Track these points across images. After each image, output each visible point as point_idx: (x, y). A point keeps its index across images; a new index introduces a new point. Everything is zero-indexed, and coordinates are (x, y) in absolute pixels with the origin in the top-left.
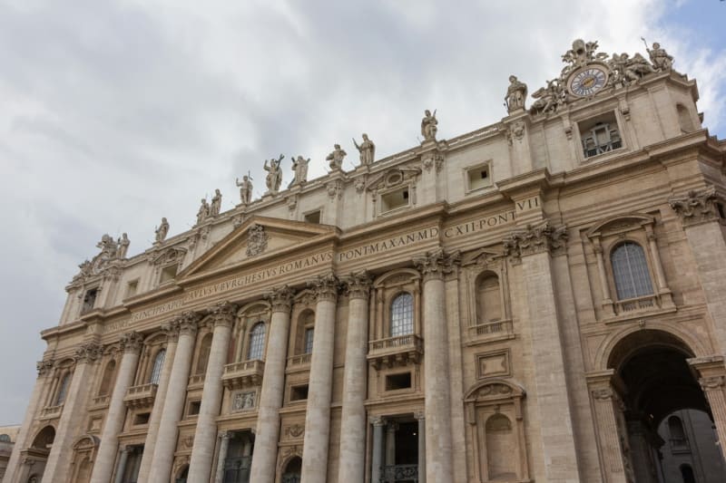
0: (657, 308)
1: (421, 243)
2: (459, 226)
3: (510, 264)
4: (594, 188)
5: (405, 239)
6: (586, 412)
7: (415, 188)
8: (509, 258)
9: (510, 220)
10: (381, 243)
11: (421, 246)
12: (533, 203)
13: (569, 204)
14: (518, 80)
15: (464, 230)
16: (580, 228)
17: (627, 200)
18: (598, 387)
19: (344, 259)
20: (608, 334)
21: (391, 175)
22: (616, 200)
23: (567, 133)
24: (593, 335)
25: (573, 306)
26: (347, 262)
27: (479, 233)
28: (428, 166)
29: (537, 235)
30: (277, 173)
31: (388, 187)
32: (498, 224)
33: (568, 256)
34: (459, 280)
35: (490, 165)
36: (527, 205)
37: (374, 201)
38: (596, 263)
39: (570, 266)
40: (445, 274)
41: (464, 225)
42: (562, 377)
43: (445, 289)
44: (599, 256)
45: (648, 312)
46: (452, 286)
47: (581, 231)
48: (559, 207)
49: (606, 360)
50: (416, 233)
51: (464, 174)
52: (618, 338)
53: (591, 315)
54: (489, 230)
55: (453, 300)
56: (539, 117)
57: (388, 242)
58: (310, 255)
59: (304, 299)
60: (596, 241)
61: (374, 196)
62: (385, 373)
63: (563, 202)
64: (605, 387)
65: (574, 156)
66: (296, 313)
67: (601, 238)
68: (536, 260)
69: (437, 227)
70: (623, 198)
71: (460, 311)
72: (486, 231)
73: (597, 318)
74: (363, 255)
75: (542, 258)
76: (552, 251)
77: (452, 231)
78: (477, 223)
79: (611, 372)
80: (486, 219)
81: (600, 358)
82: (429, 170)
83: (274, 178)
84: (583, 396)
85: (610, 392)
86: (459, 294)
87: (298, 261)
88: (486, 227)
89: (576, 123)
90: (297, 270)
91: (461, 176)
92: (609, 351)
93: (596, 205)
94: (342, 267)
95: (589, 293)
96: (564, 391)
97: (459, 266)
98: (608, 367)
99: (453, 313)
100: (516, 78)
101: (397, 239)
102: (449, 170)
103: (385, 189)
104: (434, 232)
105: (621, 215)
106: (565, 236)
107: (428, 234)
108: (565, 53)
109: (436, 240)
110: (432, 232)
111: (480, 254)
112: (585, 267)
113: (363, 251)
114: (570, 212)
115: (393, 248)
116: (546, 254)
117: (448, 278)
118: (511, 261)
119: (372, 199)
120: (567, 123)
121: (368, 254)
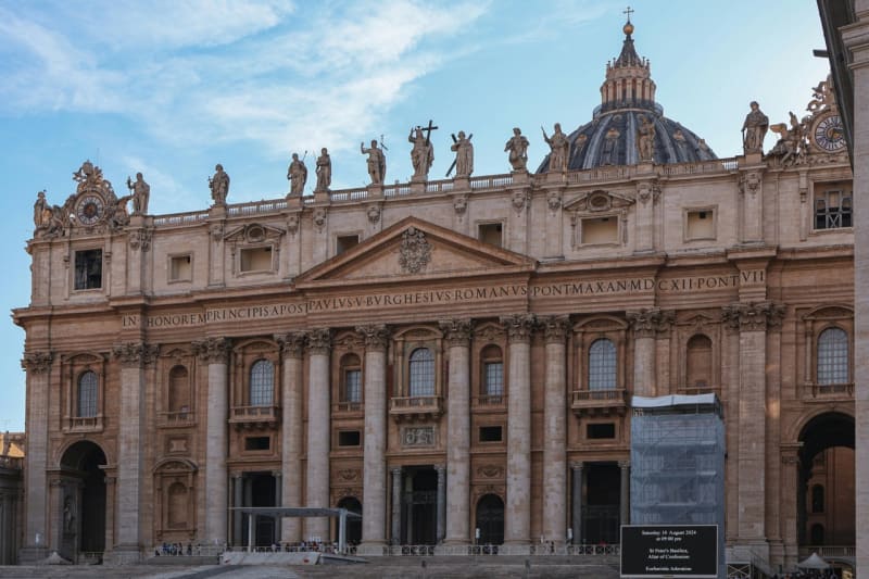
0: (847, 395)
1: (634, 295)
2: (675, 280)
3: (725, 332)
4: (817, 268)
5: (615, 285)
6: (776, 473)
7: (626, 221)
8: (724, 325)
9: (730, 286)
10: (586, 284)
11: (635, 298)
12: (758, 277)
13: (790, 279)
14: (760, 108)
15: (680, 286)
16: (796, 306)
17: (844, 288)
18: (787, 454)
19: (539, 294)
20: (803, 411)
21: (595, 196)
22: (834, 286)
23: (802, 194)
24: (791, 410)
25: (778, 383)
26: (543, 300)
27: (697, 293)
28: (644, 198)
29: (759, 312)
30: (428, 149)
31: (592, 212)
32: (716, 288)
33: (781, 333)
34: (671, 339)
35: (714, 210)
36: (751, 277)
37: (573, 226)
38: (806, 343)
39: (782, 344)
40: (657, 332)
41: (681, 279)
42: (762, 446)
43: (656, 347)
44: (809, 339)
45: (839, 398)
46: (664, 344)
47: (797, 309)
48: (781, 282)
49: (798, 433)
50: (629, 281)
51: (683, 215)
52: (812, 416)
53: (792, 392)
54: (707, 292)
55: (663, 359)
56: (776, 167)
57: (594, 284)
58: (497, 284)
59: (486, 332)
60: (809, 324)
61: (573, 219)
62: (585, 422)
63: (785, 275)
64: (794, 454)
65: (803, 225)
66: (478, 348)
67: (814, 321)
68: (753, 337)
69: (653, 278)
70: (842, 285)
71: (670, 372)
72: (702, 293)
73: (797, 395)
74: (563, 295)
75: (759, 336)
76: (769, 328)
77: (667, 284)
78: (695, 280)
79: (801, 444)
80: (706, 278)
81: (793, 430)
82: (644, 203)
83: (423, 157)
84: (776, 459)
85: (798, 459)
86: (671, 353)
87: (481, 289)
88: (704, 287)
89: (812, 184)
90: (480, 299)
91: (680, 217)
92: (802, 425)
93: (815, 287)
94: (537, 304)
95: (794, 371)
96: (762, 457)
97: (672, 324)
98: (799, 440)
99: (663, 372)
100: (758, 105)
101: (606, 284)
102: (666, 205)
103: (587, 212)
104: (649, 284)
105: (835, 302)
106: (782, 314)
107: (642, 285)
108: (816, 86)
109: (650, 294)
110: (647, 283)
111: (697, 316)
112: (794, 347)
113: (563, 289)
114: (790, 288)
115: (600, 293)
116: (764, 333)
117: (660, 336)
118: (726, 328)
119: (570, 223)
120: (803, 182)
121: (569, 295)
